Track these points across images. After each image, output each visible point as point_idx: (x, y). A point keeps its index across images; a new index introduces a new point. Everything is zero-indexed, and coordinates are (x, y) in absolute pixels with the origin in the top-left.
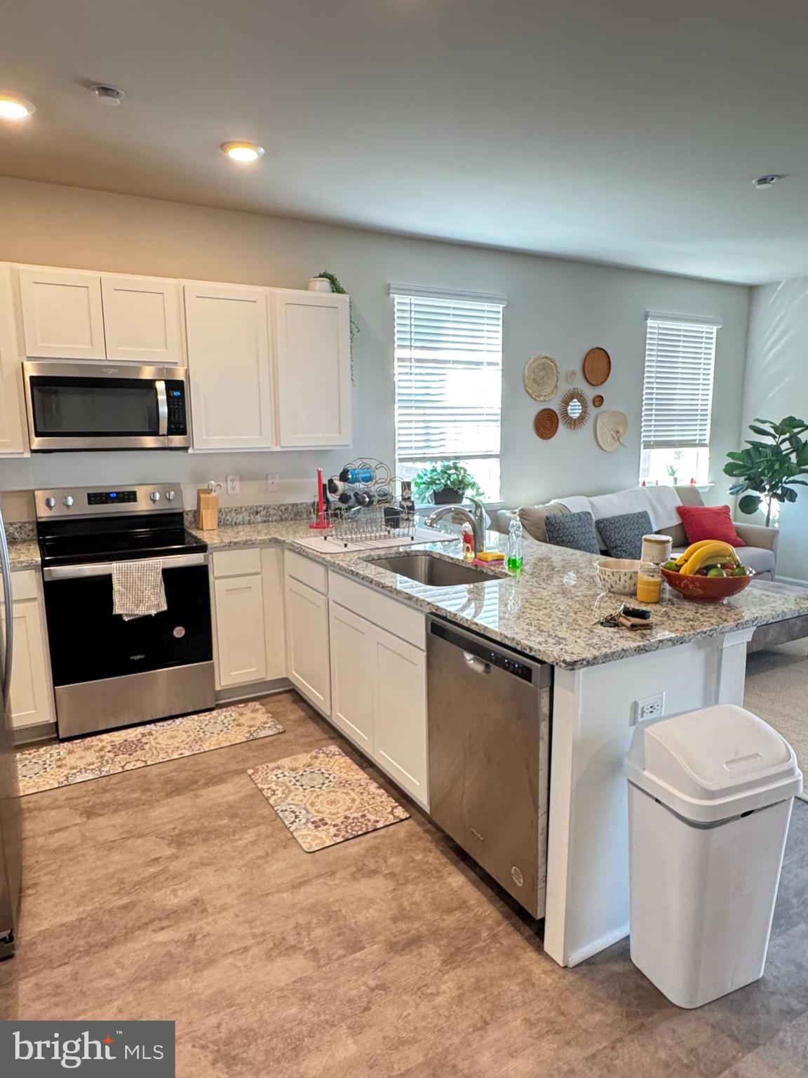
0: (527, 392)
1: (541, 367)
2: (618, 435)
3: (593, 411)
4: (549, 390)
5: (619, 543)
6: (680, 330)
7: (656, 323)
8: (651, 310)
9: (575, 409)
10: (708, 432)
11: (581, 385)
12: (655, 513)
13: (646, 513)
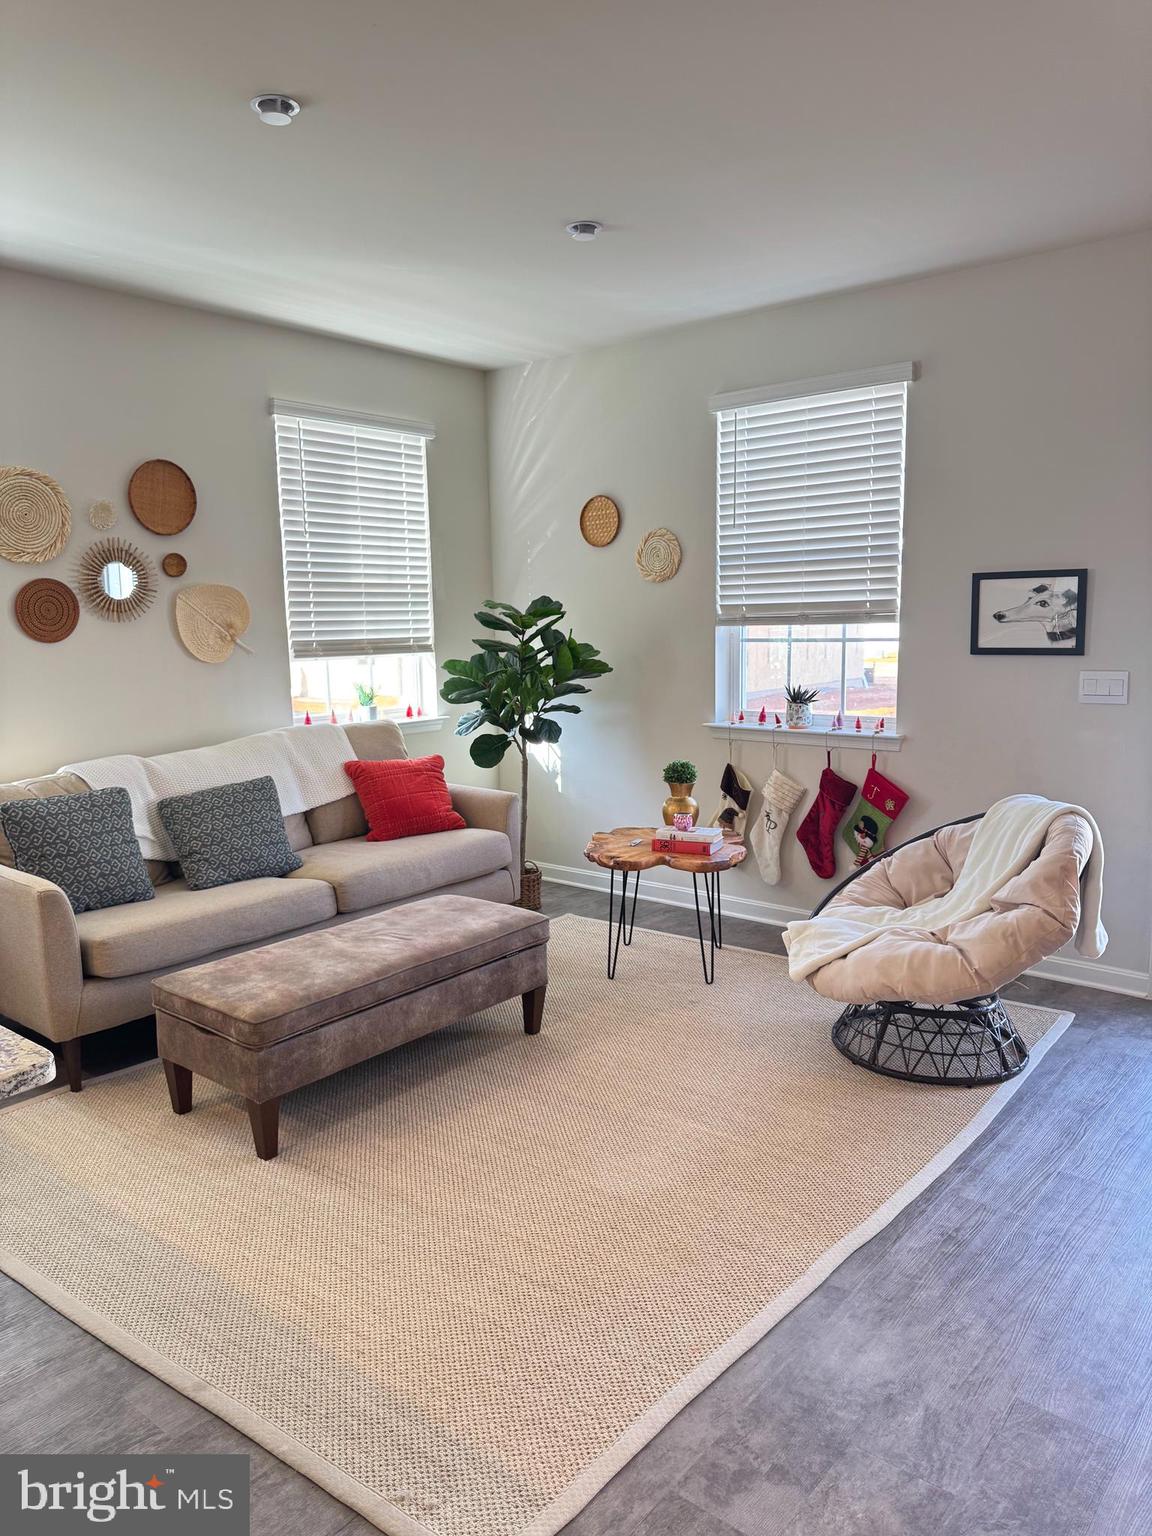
1: (18, 492)
2: (232, 631)
3: (164, 586)
4: (45, 541)
5: (196, 845)
6: (351, 438)
7: (294, 421)
8: (278, 397)
9: (120, 581)
10: (430, 627)
11: (128, 533)
12: (301, 777)
13: (269, 780)
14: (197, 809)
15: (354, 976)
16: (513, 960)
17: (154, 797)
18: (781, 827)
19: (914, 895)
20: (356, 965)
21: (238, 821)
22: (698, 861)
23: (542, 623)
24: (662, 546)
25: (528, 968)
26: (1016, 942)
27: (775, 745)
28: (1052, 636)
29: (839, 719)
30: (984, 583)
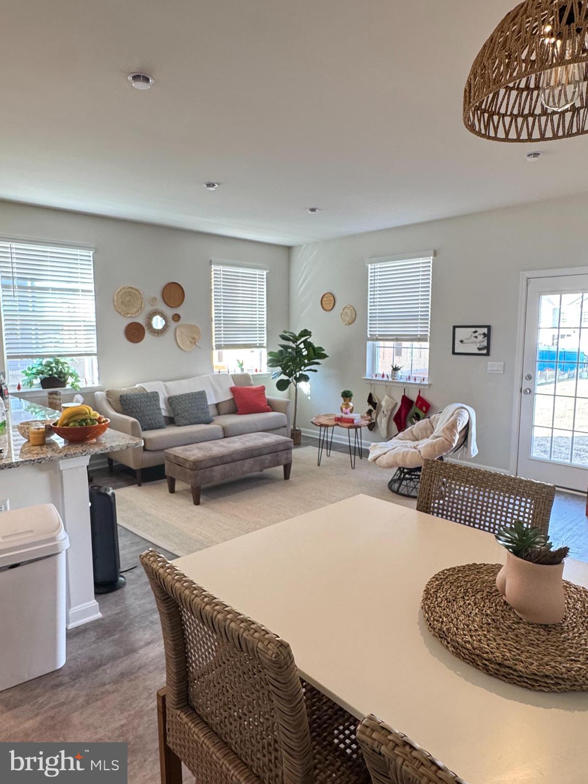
0: (117, 310)
1: (128, 294)
2: (195, 340)
3: (173, 324)
4: (135, 310)
5: (179, 412)
6: (238, 272)
7: (219, 268)
8: (213, 260)
9: (158, 323)
10: (265, 339)
11: (162, 307)
12: (215, 391)
13: (204, 391)
14: (180, 400)
15: (226, 452)
16: (280, 453)
17: (167, 396)
18: (388, 417)
19: (420, 437)
20: (226, 449)
21: (193, 404)
22: (349, 425)
23: (303, 339)
24: (349, 312)
25: (285, 456)
26: (435, 448)
27: (386, 386)
28: (479, 349)
29: (409, 377)
30: (457, 329)
